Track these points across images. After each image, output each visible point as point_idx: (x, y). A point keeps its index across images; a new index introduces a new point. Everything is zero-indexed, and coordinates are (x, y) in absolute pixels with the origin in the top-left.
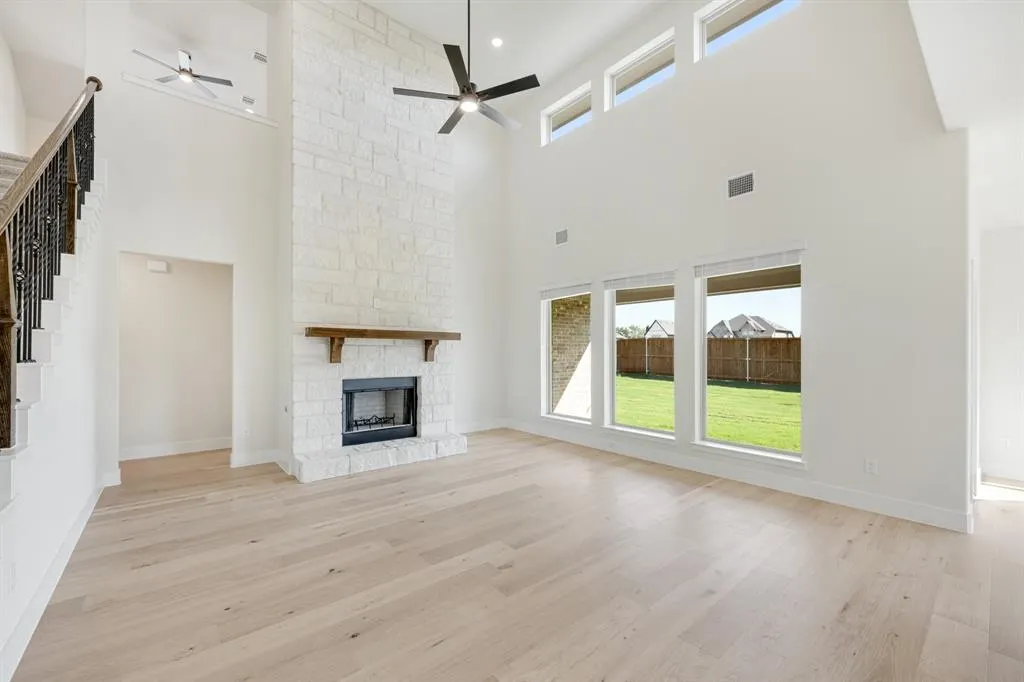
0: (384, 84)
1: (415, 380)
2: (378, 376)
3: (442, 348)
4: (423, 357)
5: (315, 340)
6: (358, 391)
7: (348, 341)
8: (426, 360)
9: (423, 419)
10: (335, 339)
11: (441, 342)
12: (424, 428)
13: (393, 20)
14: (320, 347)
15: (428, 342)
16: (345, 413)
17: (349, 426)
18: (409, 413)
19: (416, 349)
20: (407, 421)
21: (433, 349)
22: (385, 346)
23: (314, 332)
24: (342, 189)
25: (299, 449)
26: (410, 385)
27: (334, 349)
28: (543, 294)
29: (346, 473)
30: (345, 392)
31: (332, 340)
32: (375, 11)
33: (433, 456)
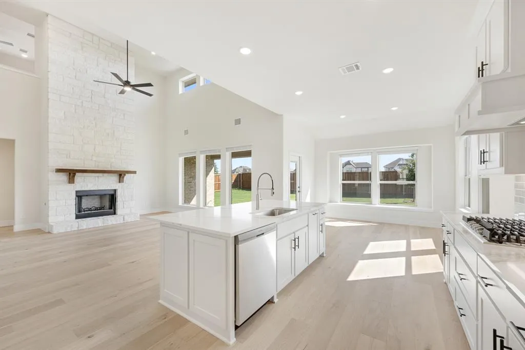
0: (97, 65)
1: (115, 191)
2: (94, 189)
3: (127, 177)
4: (118, 181)
5: (61, 174)
6: (84, 196)
7: (77, 174)
8: (120, 182)
9: (118, 207)
10: (71, 174)
11: (127, 175)
12: (119, 211)
13: (102, 39)
14: (64, 177)
15: (121, 175)
16: (77, 205)
17: (80, 211)
18: (111, 205)
19: (115, 178)
20: (111, 208)
21: (123, 178)
22: (98, 177)
23: (59, 171)
24: (75, 110)
25: (52, 220)
26: (113, 193)
27: (71, 178)
28: (180, 155)
29: (76, 229)
30: (77, 196)
31: (70, 174)
32: (93, 35)
33: (122, 221)
